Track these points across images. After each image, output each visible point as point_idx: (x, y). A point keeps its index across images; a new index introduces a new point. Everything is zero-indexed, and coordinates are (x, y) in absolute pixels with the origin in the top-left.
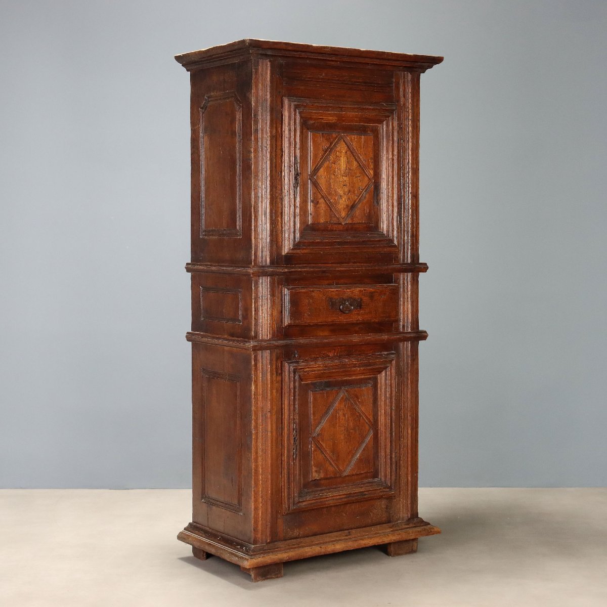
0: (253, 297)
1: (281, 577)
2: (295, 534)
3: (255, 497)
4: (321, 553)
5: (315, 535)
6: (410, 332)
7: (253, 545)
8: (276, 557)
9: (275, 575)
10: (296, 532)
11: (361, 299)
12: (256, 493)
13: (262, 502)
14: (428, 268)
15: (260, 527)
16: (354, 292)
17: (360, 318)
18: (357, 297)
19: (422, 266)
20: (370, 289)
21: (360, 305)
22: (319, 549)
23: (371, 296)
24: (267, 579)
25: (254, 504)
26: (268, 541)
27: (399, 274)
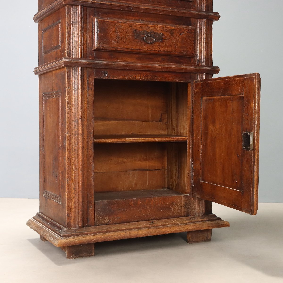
0: (66, 23)
1: (93, 256)
2: (105, 221)
3: (68, 189)
4: (125, 237)
5: (123, 222)
6: (204, 66)
7: (67, 228)
8: (85, 238)
9: (87, 254)
10: (106, 220)
11: (163, 35)
12: (69, 186)
13: (74, 193)
14: (220, 16)
15: (73, 214)
16: (156, 27)
17: (162, 49)
18: (159, 32)
19: (215, 15)
20: (170, 27)
21: (161, 39)
22: (125, 233)
23: (171, 32)
24: (80, 257)
25: (68, 195)
26: (80, 225)
27: (196, 20)
